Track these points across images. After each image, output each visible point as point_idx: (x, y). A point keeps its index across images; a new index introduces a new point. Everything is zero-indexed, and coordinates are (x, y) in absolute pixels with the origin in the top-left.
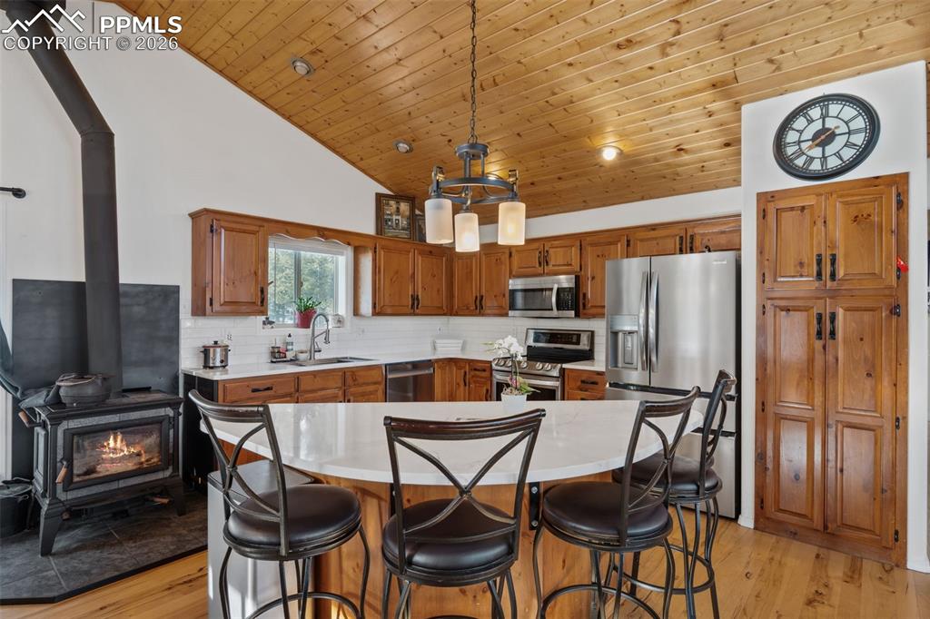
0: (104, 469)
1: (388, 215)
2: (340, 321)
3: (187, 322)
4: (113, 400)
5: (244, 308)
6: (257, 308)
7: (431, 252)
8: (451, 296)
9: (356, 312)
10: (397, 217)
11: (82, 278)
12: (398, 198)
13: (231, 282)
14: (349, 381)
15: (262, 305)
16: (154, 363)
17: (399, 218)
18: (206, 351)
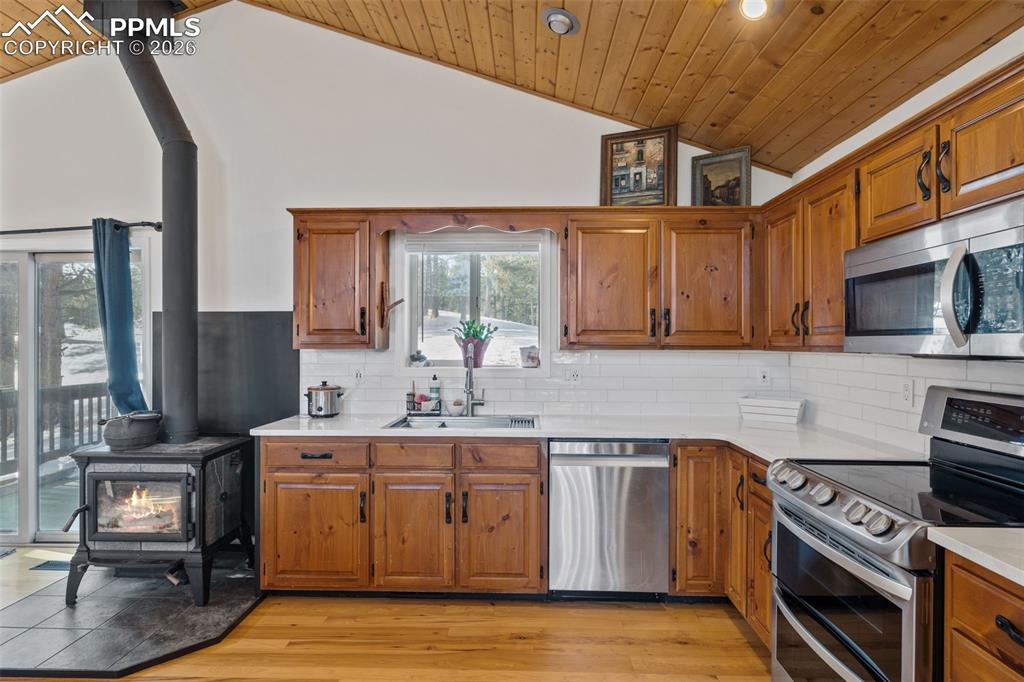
0: (125, 526)
1: (622, 168)
5: (337, 338)
6: (356, 338)
7: (703, 222)
10: (638, 170)
12: (644, 133)
13: (321, 303)
14: (467, 460)
15: (363, 333)
17: (643, 169)
18: (310, 395)
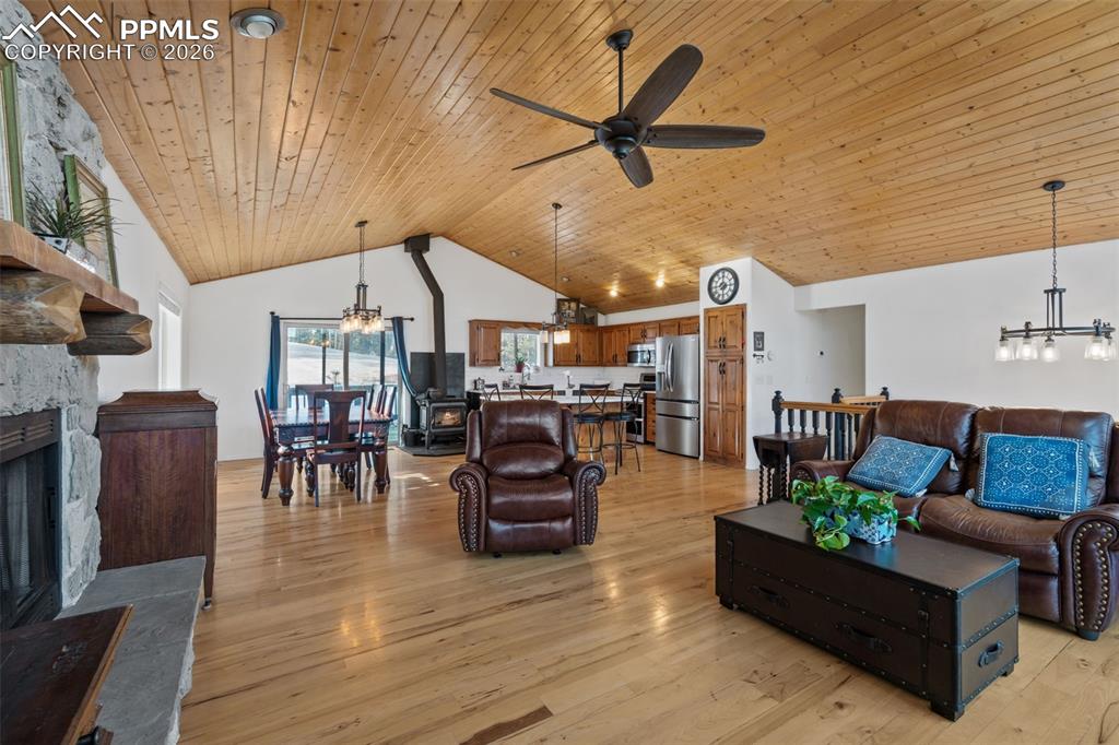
0: (444, 423)
1: (564, 310)
2: (537, 369)
3: (467, 368)
4: (446, 399)
5: (490, 363)
6: (496, 363)
8: (601, 354)
9: (546, 365)
10: (569, 312)
11: (433, 351)
12: (569, 301)
13: (486, 351)
15: (499, 361)
16: (456, 387)
18: (475, 382)
